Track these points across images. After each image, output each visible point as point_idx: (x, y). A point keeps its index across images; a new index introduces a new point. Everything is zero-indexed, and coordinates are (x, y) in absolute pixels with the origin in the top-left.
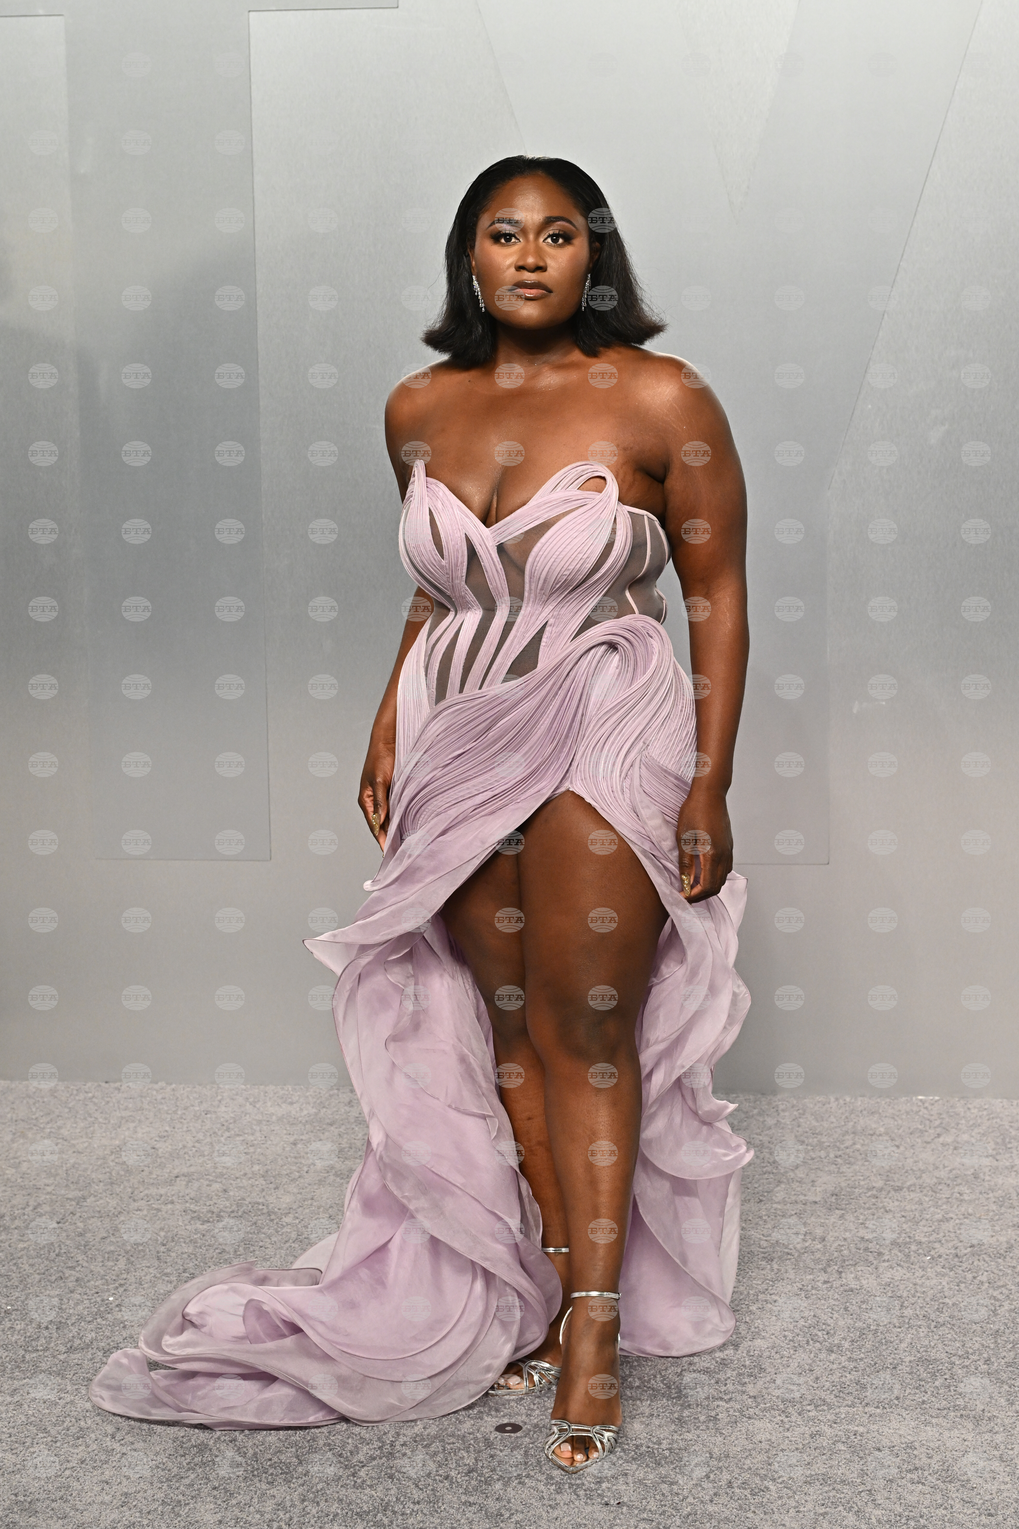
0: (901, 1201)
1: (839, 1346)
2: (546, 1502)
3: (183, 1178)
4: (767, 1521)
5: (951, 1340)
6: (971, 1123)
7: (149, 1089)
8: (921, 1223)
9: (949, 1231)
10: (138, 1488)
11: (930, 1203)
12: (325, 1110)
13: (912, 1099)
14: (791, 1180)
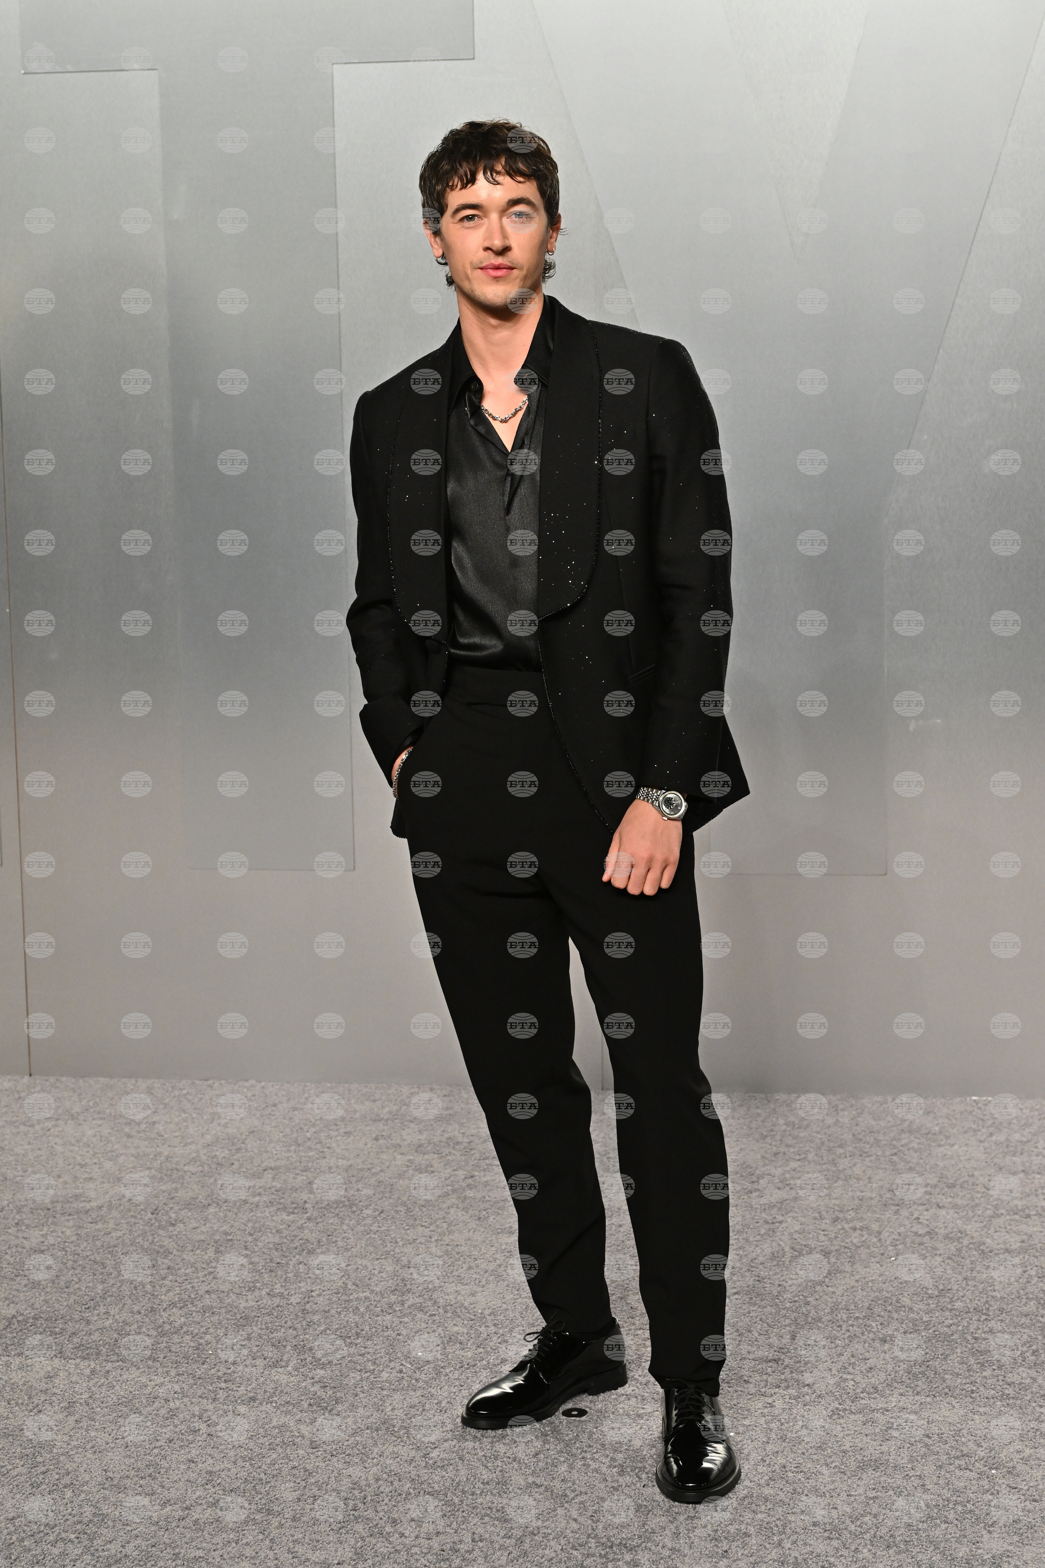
0: (954, 1197)
2: (609, 1484)
3: (270, 1171)
6: (1023, 1122)
7: (240, 1087)
8: (974, 1219)
9: (1000, 1227)
10: (222, 1467)
11: (982, 1199)
12: (405, 1107)
13: (966, 1099)
14: (848, 1177)
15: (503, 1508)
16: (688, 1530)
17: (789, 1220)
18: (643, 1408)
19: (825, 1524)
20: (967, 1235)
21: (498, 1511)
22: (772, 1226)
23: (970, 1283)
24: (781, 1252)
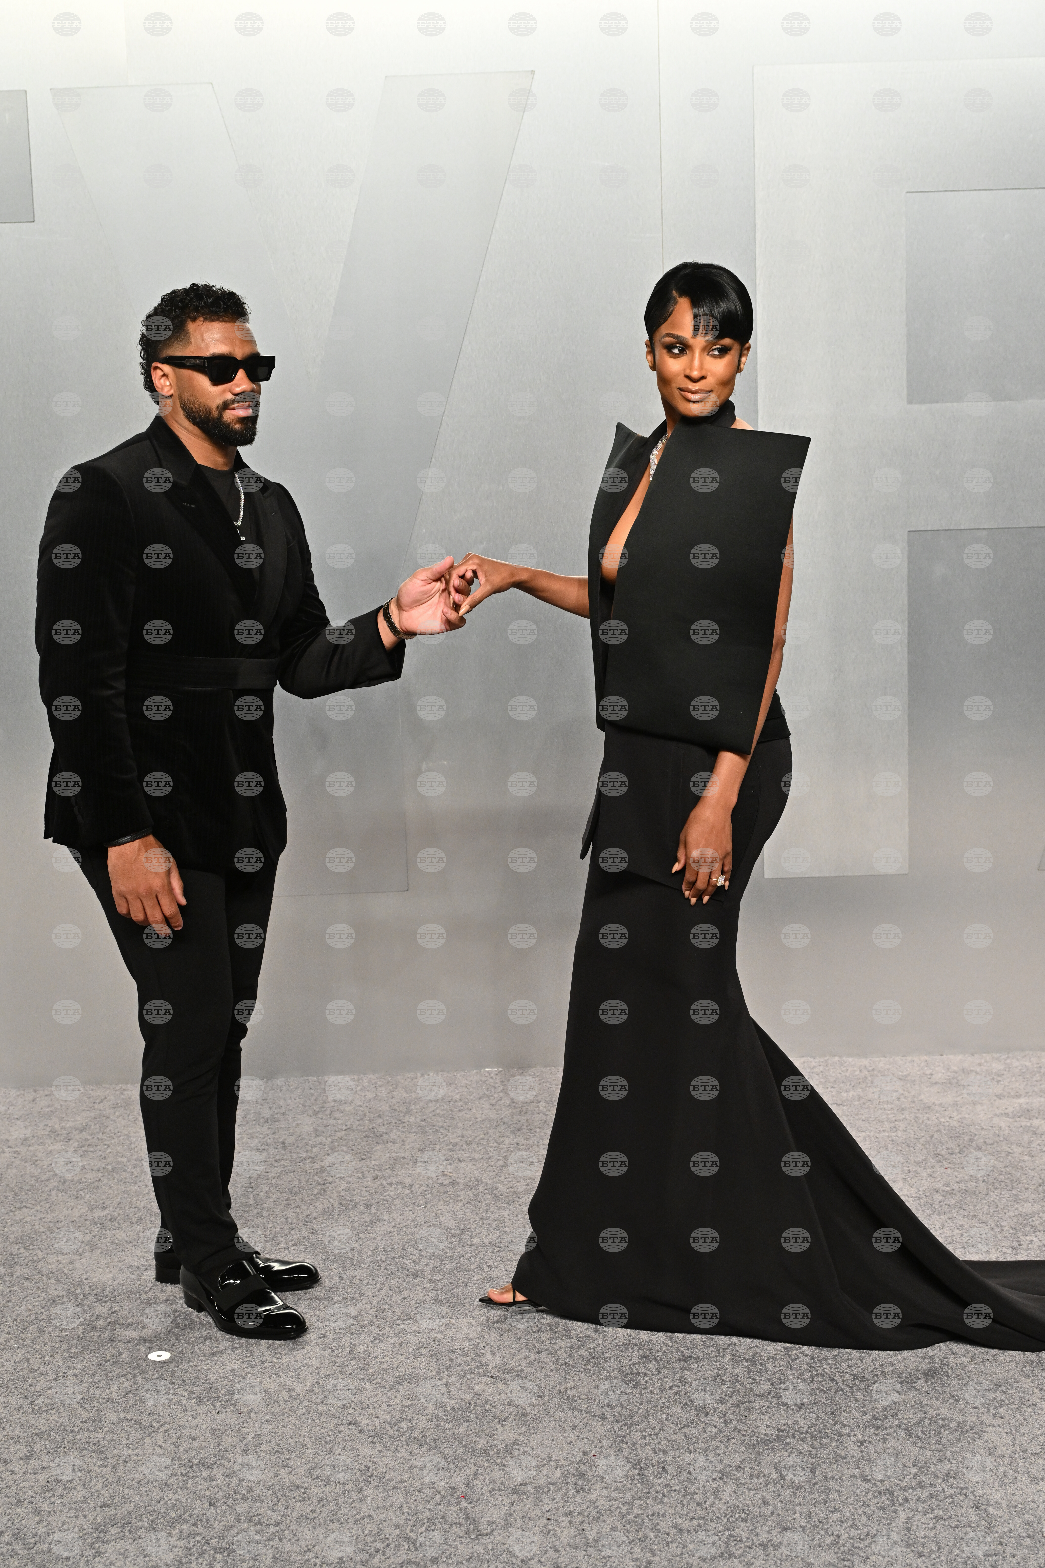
0: (472, 1152)
1: (422, 1271)
2: (189, 1413)
4: (364, 1415)
5: (509, 1260)
6: (526, 1087)
12: (13, 1107)
13: (481, 1071)
14: (385, 1142)
15: (99, 1441)
16: (255, 1446)
17: (337, 1180)
18: (217, 1347)
19: (369, 1431)
20: (482, 1182)
21: (94, 1444)
22: (324, 1187)
23: (485, 1222)
24: (331, 1207)
